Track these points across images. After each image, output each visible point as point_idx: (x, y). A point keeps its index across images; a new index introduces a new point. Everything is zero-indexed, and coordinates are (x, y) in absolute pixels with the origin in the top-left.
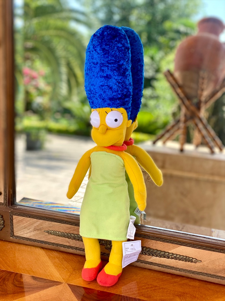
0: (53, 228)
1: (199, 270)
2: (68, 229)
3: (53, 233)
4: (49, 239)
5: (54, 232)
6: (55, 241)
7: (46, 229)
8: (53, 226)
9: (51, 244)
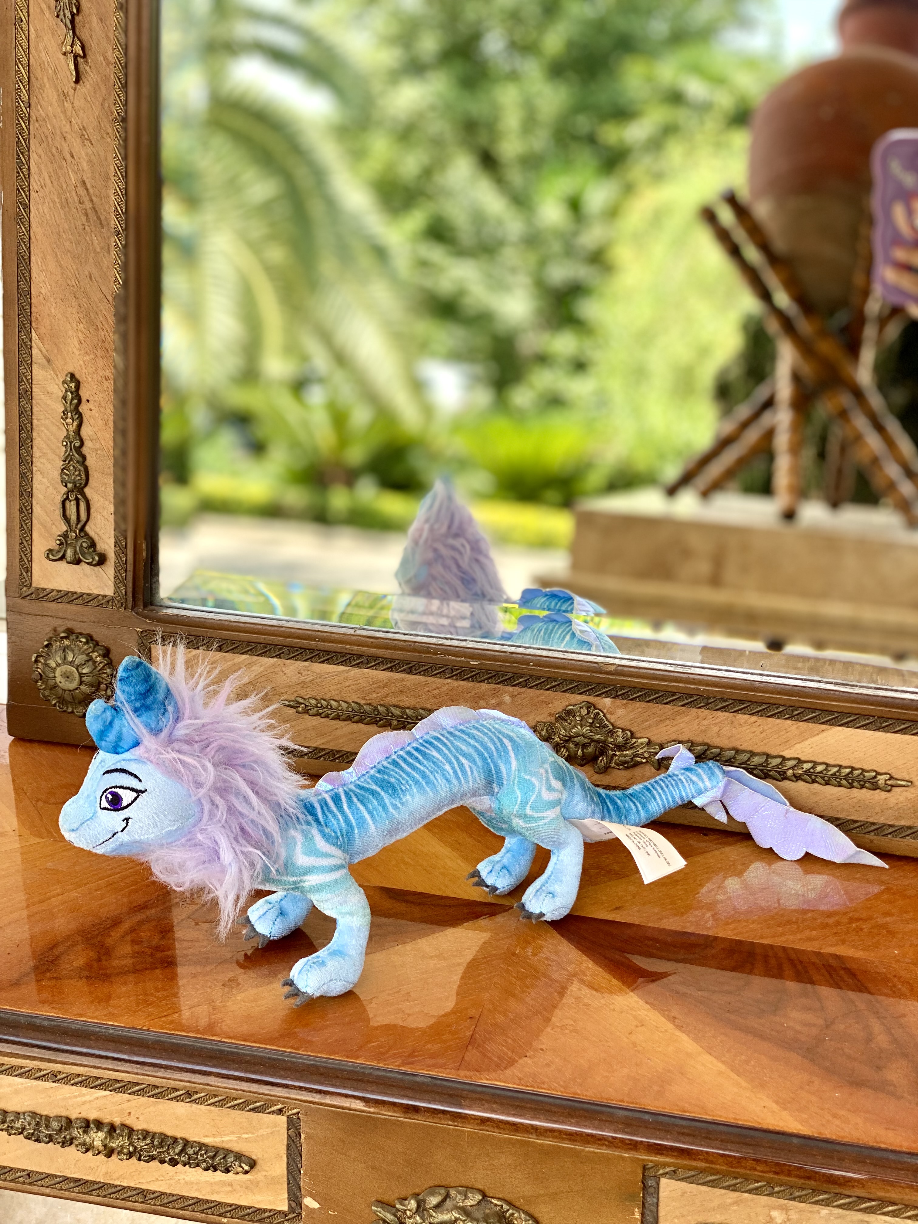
0: (316, 688)
1: (901, 818)
2: (380, 687)
3: (315, 709)
4: (298, 733)
5: (319, 705)
6: (323, 741)
7: (286, 693)
8: (318, 680)
9: (305, 755)
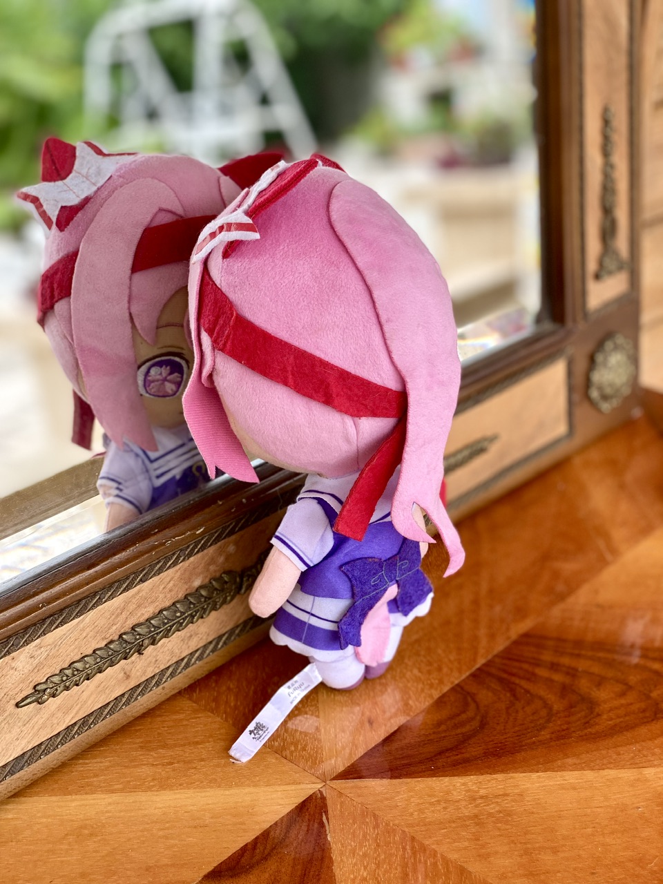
0: (55, 660)
2: (118, 616)
3: (62, 685)
4: (43, 727)
5: (64, 678)
6: (73, 714)
7: (21, 691)
8: (53, 651)
9: (57, 746)
